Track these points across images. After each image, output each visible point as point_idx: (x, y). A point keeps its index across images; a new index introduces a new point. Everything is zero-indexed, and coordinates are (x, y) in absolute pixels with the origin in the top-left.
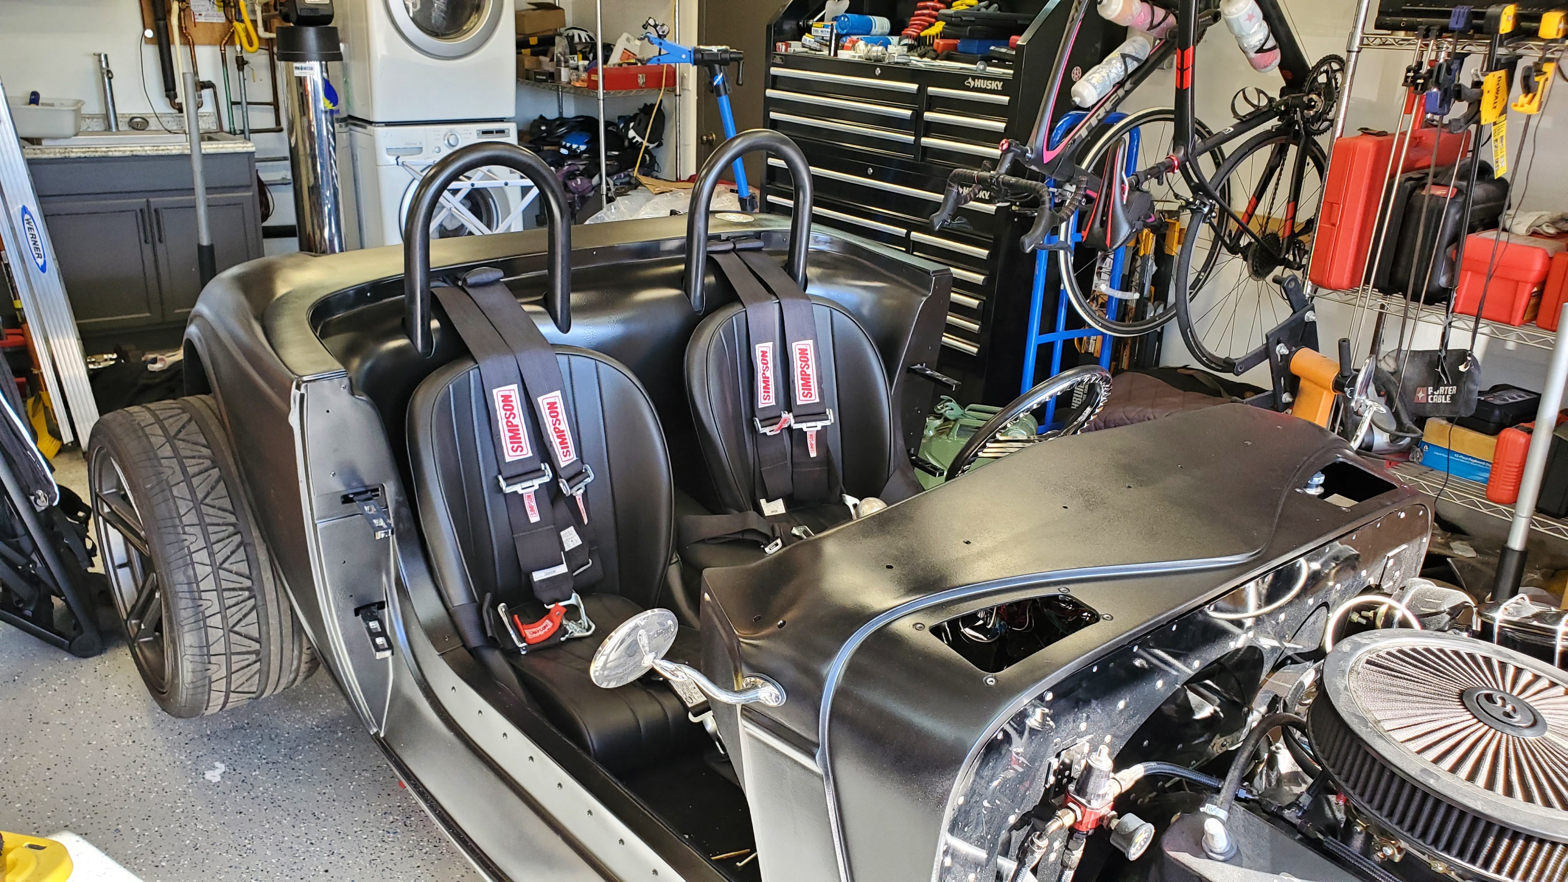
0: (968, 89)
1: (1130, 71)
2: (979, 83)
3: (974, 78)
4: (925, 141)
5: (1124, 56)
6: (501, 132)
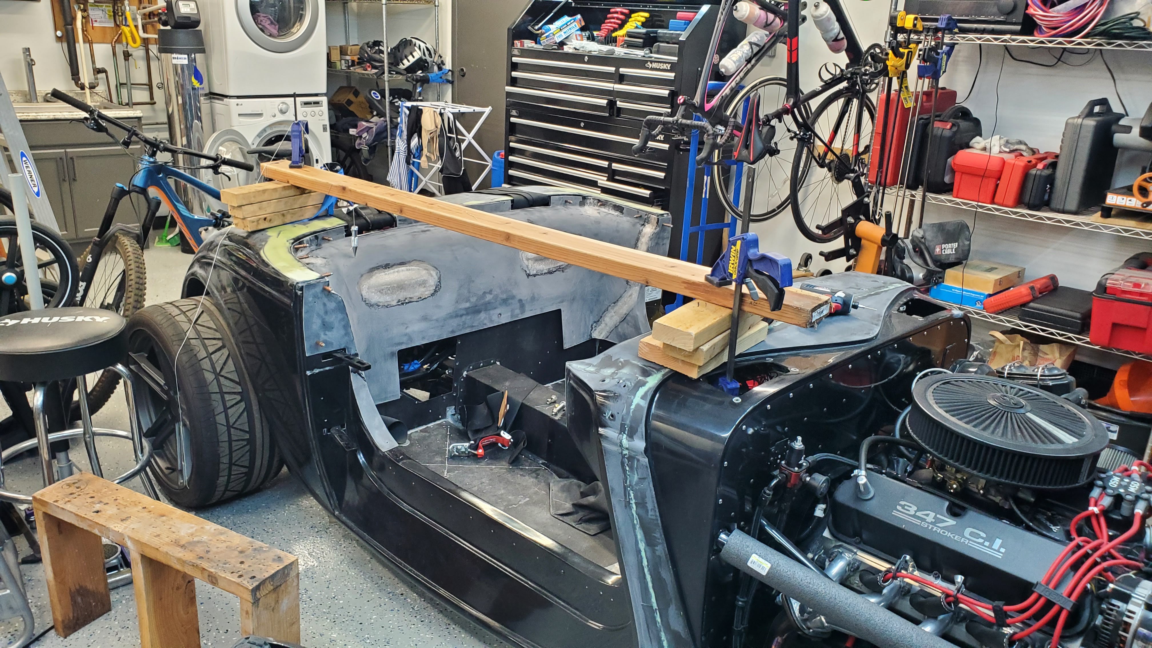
0: (647, 69)
1: (754, 52)
2: (656, 66)
3: (652, 62)
4: (619, 104)
5: (750, 43)
6: (317, 103)
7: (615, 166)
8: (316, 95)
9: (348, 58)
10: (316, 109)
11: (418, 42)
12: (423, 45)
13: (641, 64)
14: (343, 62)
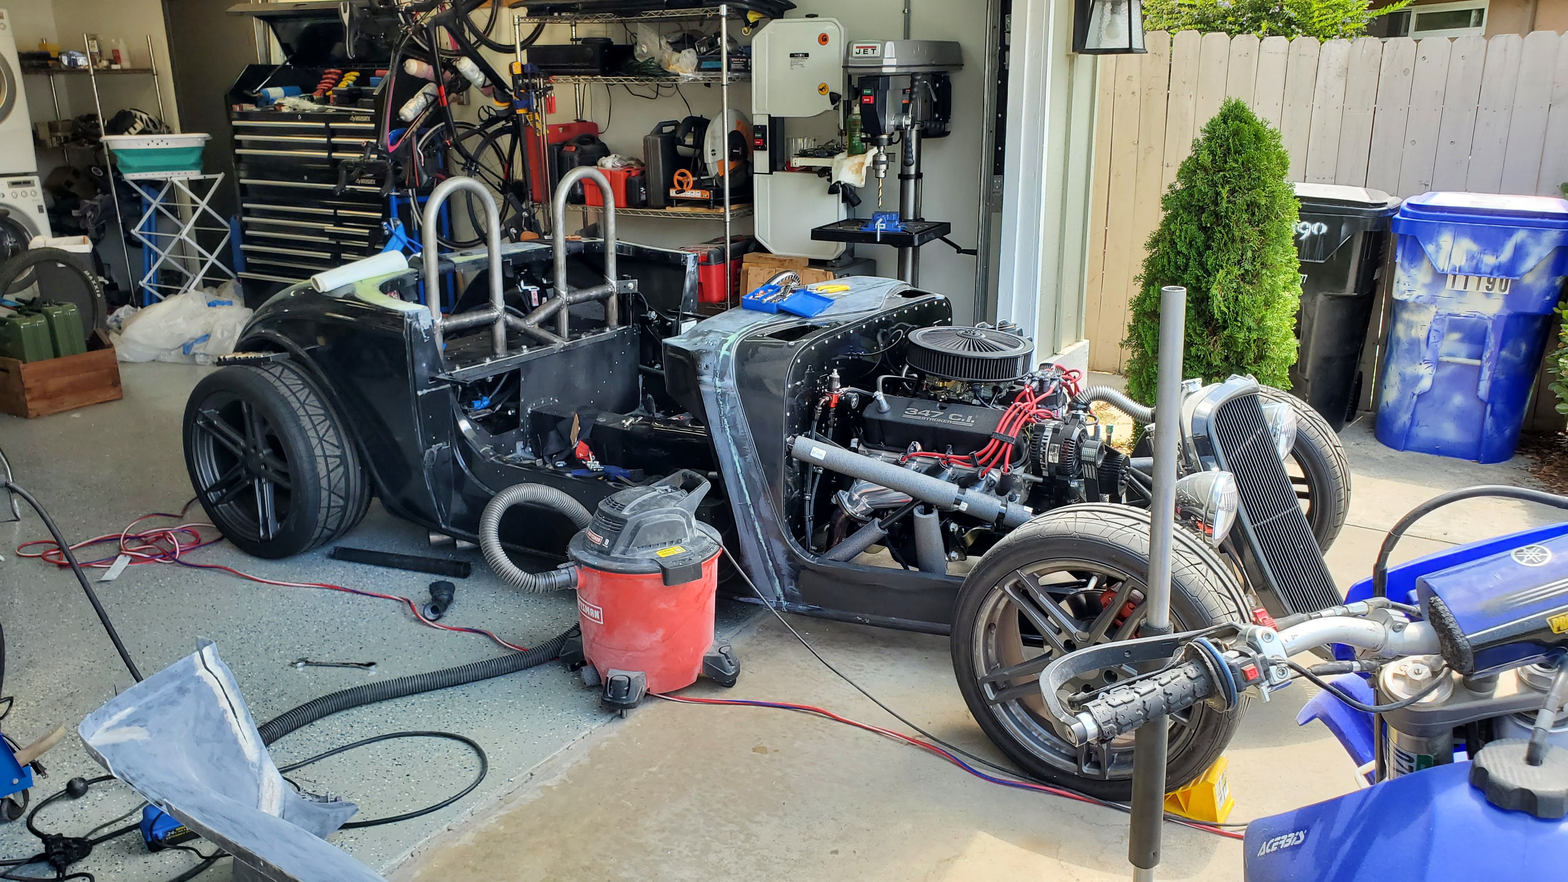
0: (352, 122)
1: (430, 101)
2: (358, 118)
3: (354, 116)
4: (334, 154)
5: (424, 94)
6: (28, 183)
7: (340, 212)
8: (26, 174)
9: (59, 134)
10: (28, 189)
11: (138, 114)
12: (144, 116)
13: (346, 118)
14: (54, 139)
